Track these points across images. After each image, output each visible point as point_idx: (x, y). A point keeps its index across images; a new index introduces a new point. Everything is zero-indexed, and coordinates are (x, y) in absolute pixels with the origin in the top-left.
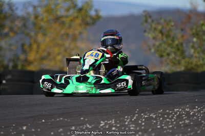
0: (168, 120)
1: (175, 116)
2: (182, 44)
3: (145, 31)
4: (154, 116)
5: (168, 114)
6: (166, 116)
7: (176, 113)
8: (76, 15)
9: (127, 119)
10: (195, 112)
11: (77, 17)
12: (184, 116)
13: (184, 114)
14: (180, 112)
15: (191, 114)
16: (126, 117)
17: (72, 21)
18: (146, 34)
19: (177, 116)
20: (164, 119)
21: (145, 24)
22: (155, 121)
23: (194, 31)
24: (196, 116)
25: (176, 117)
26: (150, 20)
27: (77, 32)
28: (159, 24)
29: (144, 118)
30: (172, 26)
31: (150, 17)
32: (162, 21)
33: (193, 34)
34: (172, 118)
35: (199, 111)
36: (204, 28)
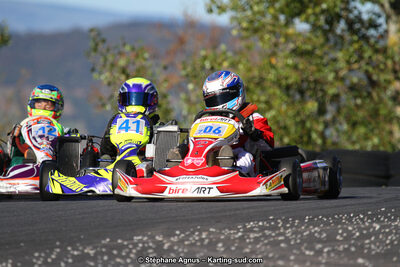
0: (118, 260)
1: (134, 251)
3: (93, 70)
4: (92, 252)
5: (120, 248)
6: (115, 252)
7: (135, 245)
9: (38, 258)
10: (173, 244)
12: (150, 251)
13: (150, 248)
14: (144, 243)
15: (166, 246)
16: (36, 254)
18: (95, 75)
19: (138, 251)
20: (112, 257)
21: (93, 54)
22: (92, 264)
23: (189, 69)
24: (174, 251)
25: (136, 254)
26: (101, 47)
28: (121, 54)
29: (73, 256)
30: (145, 59)
31: (104, 41)
32: (127, 48)
33: (187, 76)
34: (128, 256)
35: (181, 241)
36: (208, 65)
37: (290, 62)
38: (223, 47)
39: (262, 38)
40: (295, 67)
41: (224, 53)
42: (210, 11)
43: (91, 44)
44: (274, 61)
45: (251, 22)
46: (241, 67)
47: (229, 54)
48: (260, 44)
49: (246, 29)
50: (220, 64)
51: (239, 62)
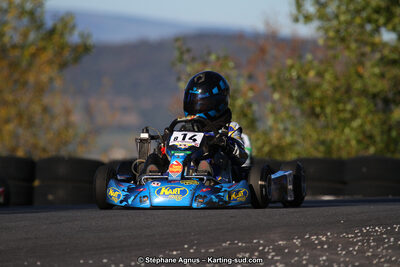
2: (249, 105)
3: (179, 79)
8: (41, 44)
11: (44, 49)
17: (34, 56)
18: (181, 84)
23: (274, 80)
24: (296, 255)
26: (186, 57)
27: (44, 78)
31: (188, 51)
32: (213, 57)
33: (273, 85)
36: (294, 74)
37: (377, 70)
38: (309, 57)
39: (348, 48)
40: (382, 76)
41: (311, 62)
42: (296, 20)
43: (176, 54)
44: (361, 70)
45: (338, 31)
46: (328, 76)
47: (316, 63)
48: (347, 53)
49: (333, 39)
50: (307, 73)
51: (326, 71)
